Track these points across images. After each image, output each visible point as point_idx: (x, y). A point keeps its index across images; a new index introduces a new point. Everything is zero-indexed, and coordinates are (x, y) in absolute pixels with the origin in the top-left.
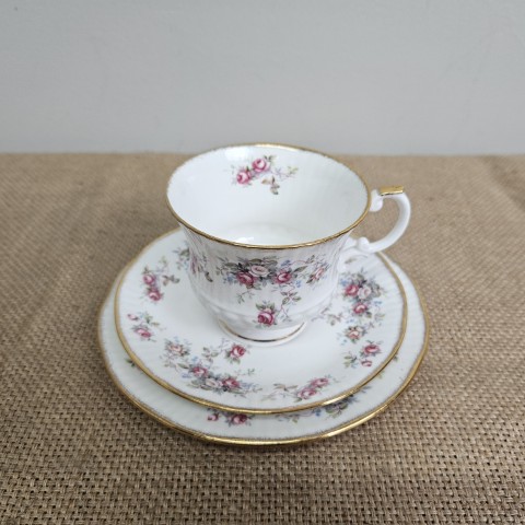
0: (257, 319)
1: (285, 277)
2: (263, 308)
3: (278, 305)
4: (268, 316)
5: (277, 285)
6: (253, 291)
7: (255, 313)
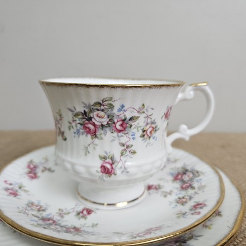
0: (99, 170)
1: (121, 125)
2: (104, 158)
3: (117, 156)
4: (109, 166)
5: (115, 134)
6: (96, 141)
7: (99, 163)
